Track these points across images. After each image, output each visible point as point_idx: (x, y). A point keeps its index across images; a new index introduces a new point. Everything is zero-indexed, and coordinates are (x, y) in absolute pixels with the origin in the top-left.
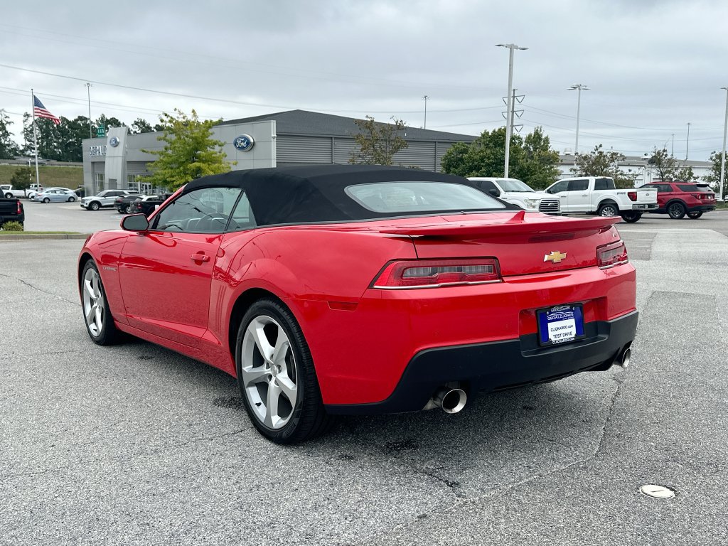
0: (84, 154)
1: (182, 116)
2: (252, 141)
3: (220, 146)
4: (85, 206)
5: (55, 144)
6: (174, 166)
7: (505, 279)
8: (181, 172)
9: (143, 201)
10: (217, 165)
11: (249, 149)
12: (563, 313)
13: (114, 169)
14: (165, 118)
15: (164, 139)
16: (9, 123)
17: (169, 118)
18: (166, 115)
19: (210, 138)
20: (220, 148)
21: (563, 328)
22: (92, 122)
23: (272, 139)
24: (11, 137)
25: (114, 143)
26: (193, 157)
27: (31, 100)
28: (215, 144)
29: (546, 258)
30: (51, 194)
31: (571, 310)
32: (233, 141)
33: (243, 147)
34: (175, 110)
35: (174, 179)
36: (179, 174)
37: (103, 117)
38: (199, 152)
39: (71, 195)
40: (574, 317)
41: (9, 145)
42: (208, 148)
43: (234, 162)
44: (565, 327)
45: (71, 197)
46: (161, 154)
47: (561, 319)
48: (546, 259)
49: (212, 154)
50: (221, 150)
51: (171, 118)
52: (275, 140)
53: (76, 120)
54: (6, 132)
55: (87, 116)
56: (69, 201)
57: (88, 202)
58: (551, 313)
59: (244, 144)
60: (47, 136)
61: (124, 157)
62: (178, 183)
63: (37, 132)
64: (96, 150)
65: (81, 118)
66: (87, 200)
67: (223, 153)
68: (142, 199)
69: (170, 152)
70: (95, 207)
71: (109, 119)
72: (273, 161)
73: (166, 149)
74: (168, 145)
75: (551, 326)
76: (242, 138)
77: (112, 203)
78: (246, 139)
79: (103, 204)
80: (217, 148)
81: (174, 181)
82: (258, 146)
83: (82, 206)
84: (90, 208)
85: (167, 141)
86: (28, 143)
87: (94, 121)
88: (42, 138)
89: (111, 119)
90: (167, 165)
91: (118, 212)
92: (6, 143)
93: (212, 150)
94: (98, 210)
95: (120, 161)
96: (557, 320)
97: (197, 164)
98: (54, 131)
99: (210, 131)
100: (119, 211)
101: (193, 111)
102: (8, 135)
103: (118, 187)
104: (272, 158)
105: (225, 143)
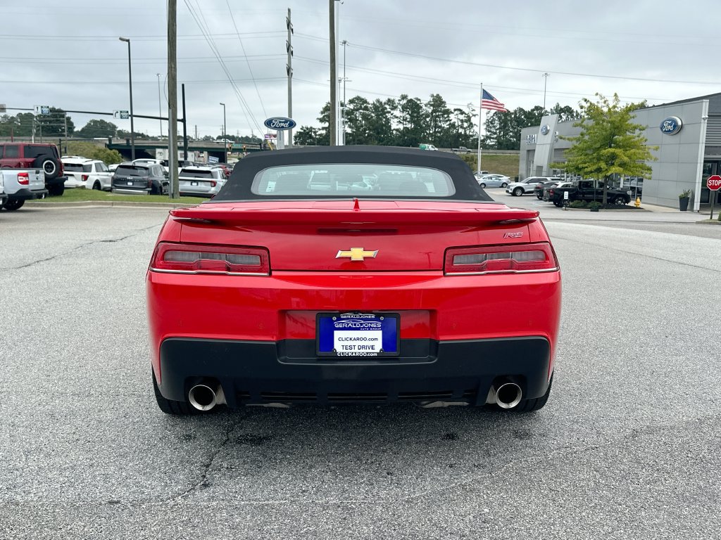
0: (521, 141)
1: (603, 100)
2: (680, 123)
3: (640, 130)
4: (510, 191)
5: (511, 134)
6: (588, 152)
7: (274, 273)
8: (594, 158)
9: (558, 187)
10: (633, 151)
11: (675, 132)
12: (362, 322)
13: (542, 157)
14: (584, 104)
15: (581, 125)
16: (475, 115)
17: (589, 104)
18: (586, 100)
19: (629, 122)
20: (639, 132)
21: (358, 339)
22: (546, 111)
23: (703, 121)
24: (475, 128)
25: (544, 131)
26: (609, 141)
27: (479, 94)
28: (635, 128)
29: (340, 254)
30: (487, 180)
31: (377, 319)
32: (659, 125)
33: (669, 131)
34: (597, 94)
35: (586, 165)
36: (591, 160)
37: (558, 105)
38: (616, 137)
39: (505, 181)
40: (382, 328)
41: (472, 136)
42: (628, 133)
43: (655, 147)
44: (364, 339)
45: (505, 183)
46: (578, 140)
47: (358, 329)
48: (338, 256)
49: (631, 138)
50: (640, 134)
51: (591, 104)
52: (706, 121)
53: (533, 110)
54: (471, 124)
55: (543, 106)
56: (502, 187)
57: (513, 188)
58: (339, 319)
59: (670, 128)
60: (505, 127)
61: (552, 144)
62: (589, 169)
63: (497, 123)
64: (531, 138)
65: (537, 108)
66: (512, 186)
67: (642, 137)
68: (557, 185)
69: (586, 138)
70: (519, 193)
71: (563, 107)
72: (700, 145)
73: (582, 134)
74: (585, 131)
75: (337, 334)
76: (669, 120)
77: (533, 190)
78: (675, 122)
79: (526, 190)
80: (637, 132)
81: (585, 168)
82: (686, 129)
83: (507, 191)
84: (514, 194)
85: (583, 127)
86: (489, 134)
87: (549, 110)
88: (500, 128)
89: (565, 107)
90: (582, 151)
91: (536, 198)
92: (471, 134)
93: (631, 134)
94: (521, 196)
95: (548, 147)
96: (350, 329)
97: (611, 150)
98: (511, 121)
99: (631, 114)
100: (538, 197)
101: (616, 95)
102: (472, 127)
103: (544, 174)
104: (701, 141)
105: (647, 127)
